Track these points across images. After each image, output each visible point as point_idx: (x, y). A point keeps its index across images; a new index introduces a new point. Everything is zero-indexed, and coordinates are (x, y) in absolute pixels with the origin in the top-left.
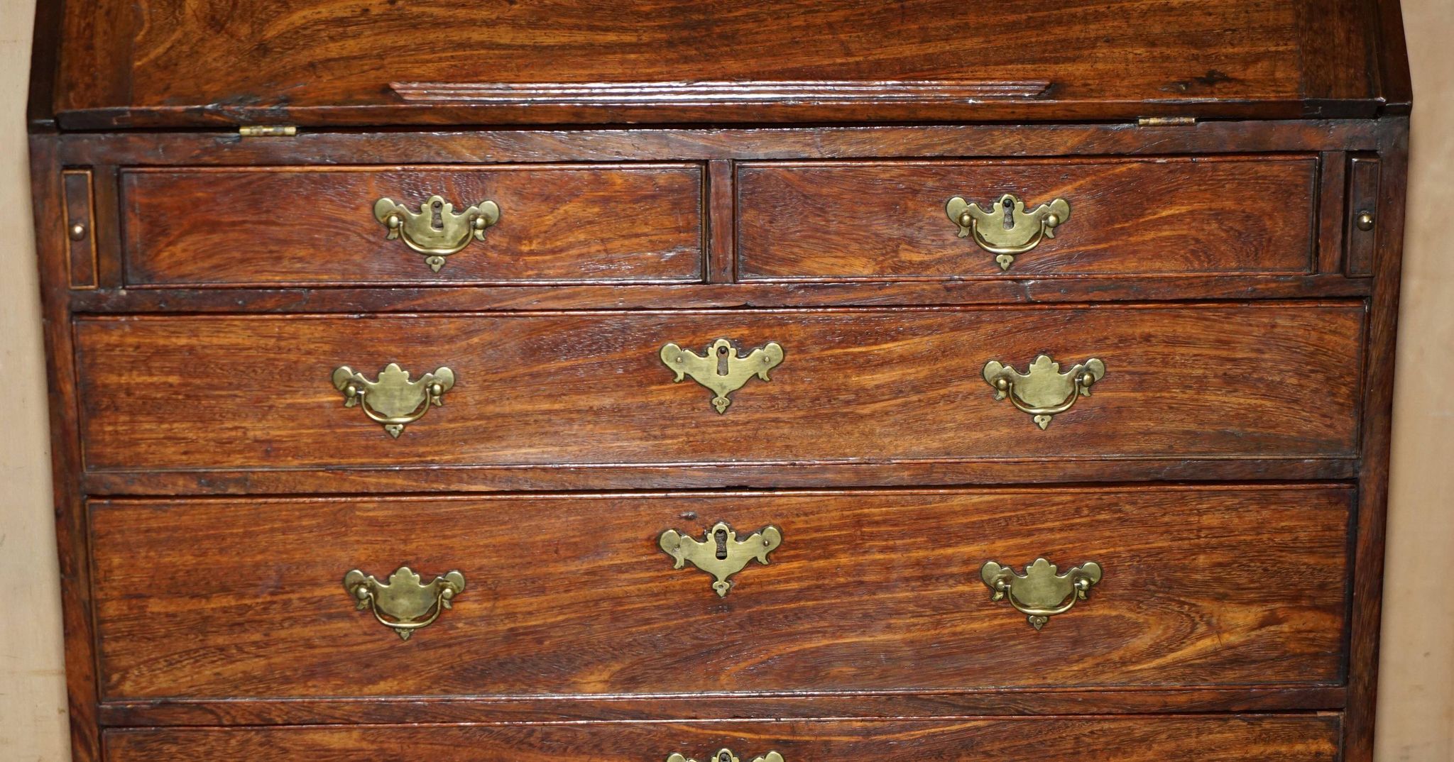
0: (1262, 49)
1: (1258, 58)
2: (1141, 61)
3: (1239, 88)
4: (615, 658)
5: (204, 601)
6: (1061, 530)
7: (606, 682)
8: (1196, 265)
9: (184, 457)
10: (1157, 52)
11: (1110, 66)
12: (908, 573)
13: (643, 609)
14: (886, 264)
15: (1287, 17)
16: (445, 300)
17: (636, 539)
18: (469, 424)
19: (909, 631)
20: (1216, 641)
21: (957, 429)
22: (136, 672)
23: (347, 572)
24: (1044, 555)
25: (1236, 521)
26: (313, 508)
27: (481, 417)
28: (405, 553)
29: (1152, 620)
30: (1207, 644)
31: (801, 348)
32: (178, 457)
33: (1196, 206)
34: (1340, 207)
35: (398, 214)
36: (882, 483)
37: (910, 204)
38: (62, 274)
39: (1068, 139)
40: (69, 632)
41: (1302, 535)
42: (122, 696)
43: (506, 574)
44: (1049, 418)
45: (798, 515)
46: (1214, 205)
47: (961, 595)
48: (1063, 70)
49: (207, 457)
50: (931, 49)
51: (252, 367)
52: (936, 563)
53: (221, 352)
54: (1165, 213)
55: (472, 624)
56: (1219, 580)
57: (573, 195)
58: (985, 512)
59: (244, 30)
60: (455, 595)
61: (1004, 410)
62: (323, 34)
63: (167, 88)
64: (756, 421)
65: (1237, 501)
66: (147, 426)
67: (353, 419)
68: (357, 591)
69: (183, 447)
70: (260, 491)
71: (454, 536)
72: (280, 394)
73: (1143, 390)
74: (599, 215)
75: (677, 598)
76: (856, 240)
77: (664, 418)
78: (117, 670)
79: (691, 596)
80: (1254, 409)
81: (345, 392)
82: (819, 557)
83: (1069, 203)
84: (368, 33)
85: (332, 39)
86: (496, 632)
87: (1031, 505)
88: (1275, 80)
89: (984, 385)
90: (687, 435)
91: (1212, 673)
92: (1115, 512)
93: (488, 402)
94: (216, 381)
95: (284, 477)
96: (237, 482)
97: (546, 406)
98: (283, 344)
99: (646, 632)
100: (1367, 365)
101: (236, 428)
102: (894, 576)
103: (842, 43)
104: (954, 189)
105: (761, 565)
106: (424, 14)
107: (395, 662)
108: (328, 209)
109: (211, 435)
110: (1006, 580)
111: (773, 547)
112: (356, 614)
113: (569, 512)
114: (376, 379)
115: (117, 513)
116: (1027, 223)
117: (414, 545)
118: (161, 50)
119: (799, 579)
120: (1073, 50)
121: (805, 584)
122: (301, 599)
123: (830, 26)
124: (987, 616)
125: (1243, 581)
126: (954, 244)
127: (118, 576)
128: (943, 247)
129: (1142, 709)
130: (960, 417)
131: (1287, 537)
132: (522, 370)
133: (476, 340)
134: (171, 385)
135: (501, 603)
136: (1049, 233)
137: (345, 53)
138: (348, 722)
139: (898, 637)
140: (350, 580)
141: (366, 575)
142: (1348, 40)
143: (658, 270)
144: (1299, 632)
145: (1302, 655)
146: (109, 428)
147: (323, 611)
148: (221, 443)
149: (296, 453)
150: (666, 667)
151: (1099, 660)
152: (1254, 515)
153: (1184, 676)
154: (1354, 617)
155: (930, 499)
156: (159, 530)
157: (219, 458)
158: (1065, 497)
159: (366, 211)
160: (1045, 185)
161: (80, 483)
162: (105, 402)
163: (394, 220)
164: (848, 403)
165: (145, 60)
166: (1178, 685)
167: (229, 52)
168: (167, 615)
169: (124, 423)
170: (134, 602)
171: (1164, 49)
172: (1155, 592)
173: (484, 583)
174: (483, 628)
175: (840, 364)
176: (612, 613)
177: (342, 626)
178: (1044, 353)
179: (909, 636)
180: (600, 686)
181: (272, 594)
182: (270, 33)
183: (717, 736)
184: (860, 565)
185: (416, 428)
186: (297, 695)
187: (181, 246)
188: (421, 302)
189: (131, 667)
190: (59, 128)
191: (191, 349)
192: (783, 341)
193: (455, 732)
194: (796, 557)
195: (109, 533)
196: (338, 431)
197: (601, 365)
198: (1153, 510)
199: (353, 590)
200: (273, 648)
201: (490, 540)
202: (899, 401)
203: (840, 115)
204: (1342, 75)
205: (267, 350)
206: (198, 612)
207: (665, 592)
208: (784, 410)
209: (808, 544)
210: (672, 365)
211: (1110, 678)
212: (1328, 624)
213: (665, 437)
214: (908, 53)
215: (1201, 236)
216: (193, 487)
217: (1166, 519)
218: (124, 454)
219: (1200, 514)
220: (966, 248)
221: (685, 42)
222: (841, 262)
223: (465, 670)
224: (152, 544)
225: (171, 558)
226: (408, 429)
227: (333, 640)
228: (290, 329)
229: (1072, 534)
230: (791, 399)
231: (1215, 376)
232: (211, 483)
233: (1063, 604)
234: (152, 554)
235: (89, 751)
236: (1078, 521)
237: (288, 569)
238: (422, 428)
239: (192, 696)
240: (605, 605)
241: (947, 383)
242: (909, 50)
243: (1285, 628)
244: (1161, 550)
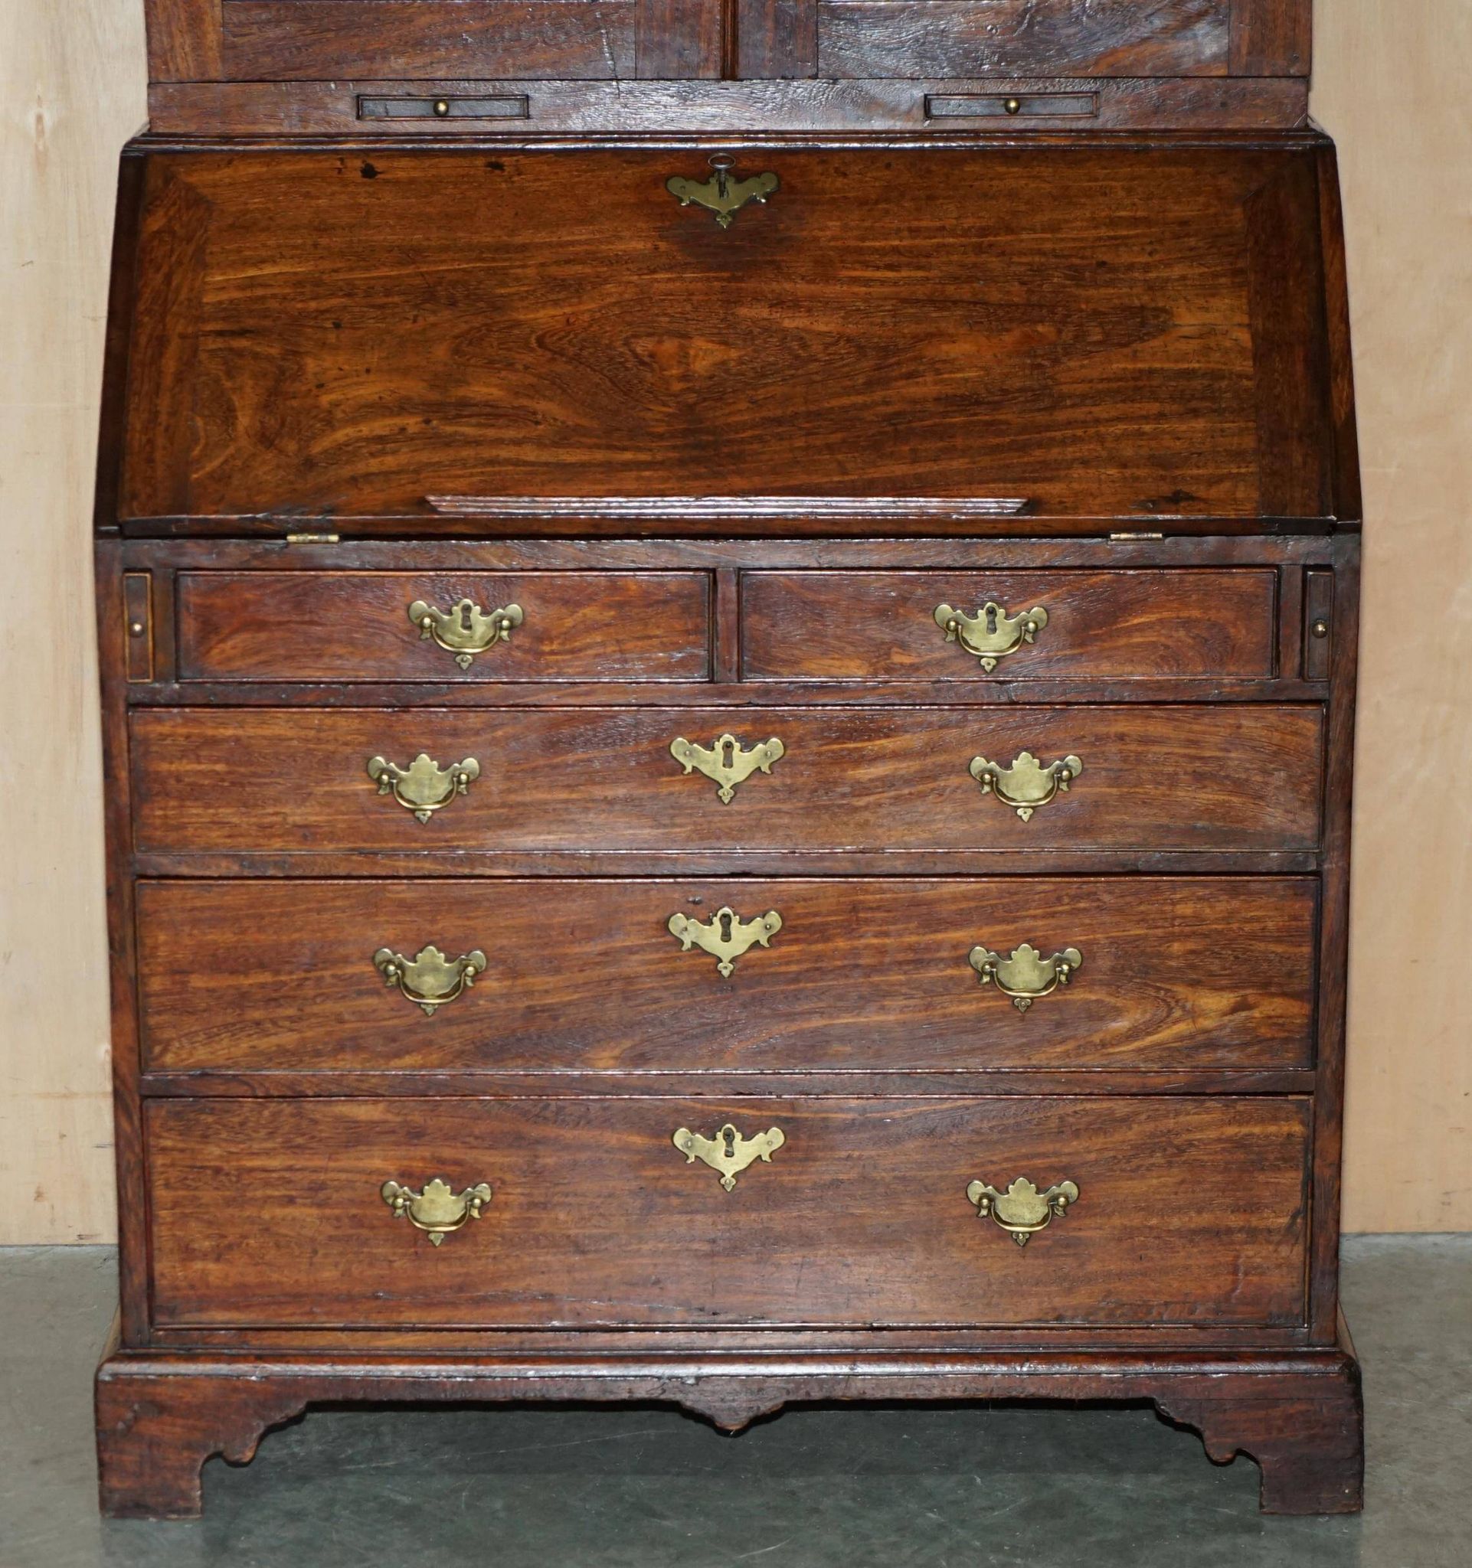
0: (1225, 471)
1: (1220, 479)
2: (1113, 482)
3: (1202, 505)
4: (625, 1035)
5: (242, 977)
6: (1043, 917)
7: (616, 1058)
8: (1166, 669)
9: (228, 841)
10: (1128, 472)
11: (1084, 486)
12: (901, 957)
13: (652, 989)
14: (878, 665)
15: (1249, 442)
16: (471, 696)
17: (646, 922)
18: (493, 811)
19: (902, 1012)
20: (1191, 1026)
21: (945, 821)
22: (177, 1044)
23: (376, 951)
24: (1028, 941)
25: (1208, 911)
26: (345, 890)
27: (503, 805)
28: (431, 933)
29: (1129, 1003)
30: (1182, 1028)
31: (800, 743)
32: (222, 841)
33: (1165, 614)
34: (1298, 616)
35: (431, 616)
36: (876, 871)
37: (901, 611)
38: (120, 667)
39: (1045, 551)
40: (116, 1006)
41: (1270, 925)
42: (163, 1067)
43: (524, 954)
44: (1030, 811)
45: (798, 901)
46: (1182, 614)
47: (952, 978)
48: (1040, 489)
49: (249, 840)
50: (920, 469)
51: (293, 757)
52: (928, 948)
53: (265, 742)
54: (1136, 621)
55: (493, 1001)
56: (1193, 967)
57: (591, 599)
58: (973, 899)
59: (292, 447)
60: (477, 973)
61: (989, 804)
62: (364, 451)
63: (222, 498)
64: (760, 811)
65: (1207, 892)
66: (194, 811)
67: (385, 805)
68: (386, 969)
69: (226, 831)
70: (297, 873)
71: (477, 918)
72: (318, 783)
73: (1118, 786)
74: (614, 618)
75: (684, 979)
76: (852, 644)
77: (672, 807)
78: (159, 1042)
79: (697, 977)
80: (1222, 804)
81: (379, 781)
82: (817, 942)
83: (1047, 611)
84: (404, 450)
85: (372, 455)
86: (514, 1010)
87: (1016, 893)
88: (1235, 500)
89: (970, 779)
90: (695, 823)
91: (1188, 1056)
92: (1093, 901)
93: (509, 791)
94: (259, 770)
95: (319, 860)
96: (276, 864)
97: (564, 796)
98: (322, 735)
99: (655, 1011)
100: (1326, 765)
101: (276, 814)
102: (887, 960)
103: (839, 463)
104: (941, 597)
105: (763, 947)
106: (456, 432)
107: (420, 1037)
108: (366, 611)
109: (253, 820)
110: (992, 965)
111: (774, 931)
112: (385, 991)
113: (584, 895)
114: (407, 769)
115: (164, 892)
116: (1008, 629)
117: (440, 926)
118: (216, 463)
119: (799, 962)
120: (1048, 471)
121: (805, 966)
122: (333, 976)
123: (830, 448)
124: (975, 999)
125: (1214, 968)
126: (942, 648)
127: (162, 952)
128: (932, 651)
129: (1122, 1090)
130: (948, 809)
131: (1256, 926)
132: (542, 762)
133: (500, 733)
134: (217, 773)
135: (520, 982)
136: (1029, 638)
137: (384, 468)
138: (374, 1095)
139: (891, 1018)
140: (379, 958)
141: (395, 953)
142: (1305, 463)
143: (668, 668)
144: (1270, 1017)
145: (1273, 1039)
146: (159, 813)
147: (355, 987)
148: (262, 827)
149: (332, 837)
150: (674, 1044)
151: (1082, 1042)
152: (1223, 905)
153: (1161, 1059)
154: (1321, 1004)
155: (921, 886)
156: (202, 909)
157: (261, 841)
158: (1046, 885)
159: (401, 613)
160: (1026, 592)
161: (130, 864)
162: (156, 787)
163: (427, 621)
164: (844, 795)
165: (201, 473)
166: (1155, 1067)
167: (278, 467)
168: (208, 990)
169: (174, 808)
170: (177, 977)
171: (1134, 470)
172: (1132, 977)
173: (504, 962)
174: (503, 1005)
175: (838, 760)
176: (623, 992)
177: (372, 1001)
178: (1026, 750)
179: (902, 1017)
180: (612, 1062)
181: (307, 971)
182: (316, 449)
183: (722, 1112)
184: (856, 948)
185: (443, 815)
186: (327, 1069)
187: (230, 643)
188: (450, 697)
189: (173, 1039)
190: (123, 534)
191: (237, 739)
192: (784, 737)
193: (474, 1105)
194: (797, 941)
195: (156, 912)
196: (372, 817)
197: (615, 757)
198: (1128, 899)
199: (382, 967)
200: (305, 1023)
201: (508, 923)
202: (892, 793)
203: (836, 529)
204: (1297, 495)
205: (307, 740)
206: (237, 988)
207: (673, 973)
208: (784, 801)
209: (807, 928)
210: (681, 759)
211: (1092, 1060)
212: (1296, 1010)
213: (674, 825)
214: (899, 473)
215: (1170, 643)
216: (235, 869)
217: (1142, 908)
218: (172, 836)
219: (1173, 904)
220: (952, 650)
221: (697, 461)
222: (837, 663)
223: (487, 1045)
224: (195, 923)
225: (213, 936)
226: (436, 816)
227: (362, 1016)
228: (328, 721)
229: (1053, 922)
230: (792, 791)
231: (1186, 773)
232: (252, 865)
233: (1045, 988)
234: (195, 932)
235: (130, 1118)
236: (1060, 908)
237: (322, 947)
238: (450, 815)
239: (228, 1068)
240: (617, 986)
241: (935, 778)
242: (900, 470)
243: (1256, 1013)
244: (1138, 938)
